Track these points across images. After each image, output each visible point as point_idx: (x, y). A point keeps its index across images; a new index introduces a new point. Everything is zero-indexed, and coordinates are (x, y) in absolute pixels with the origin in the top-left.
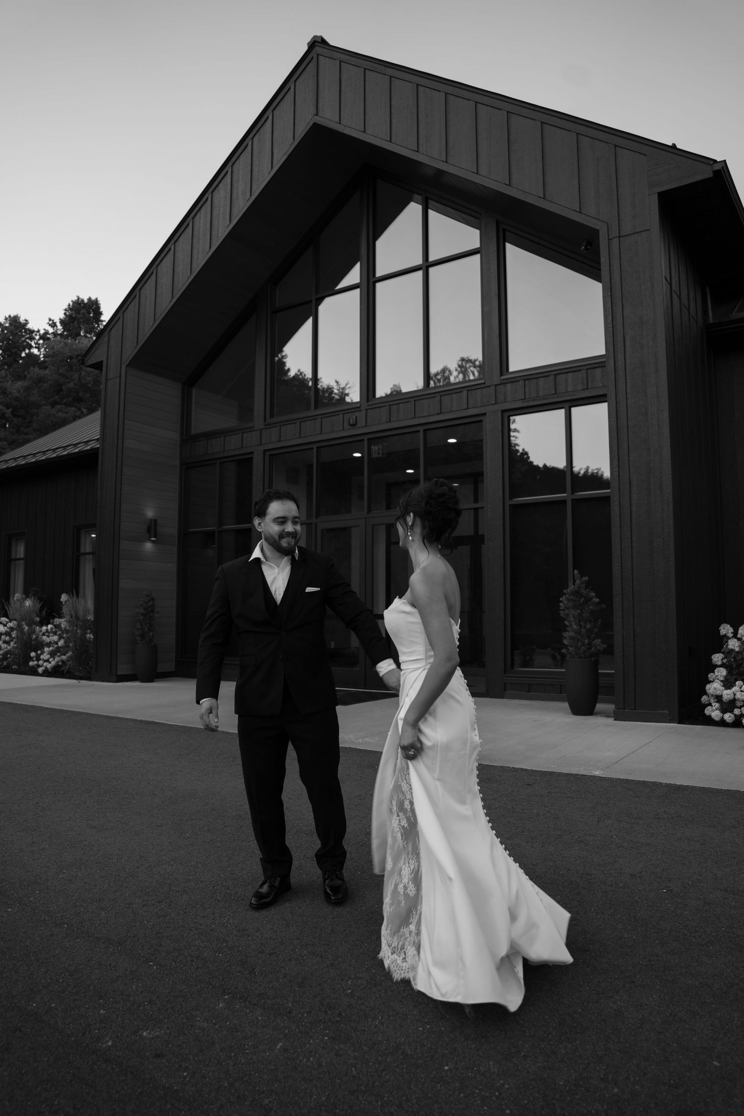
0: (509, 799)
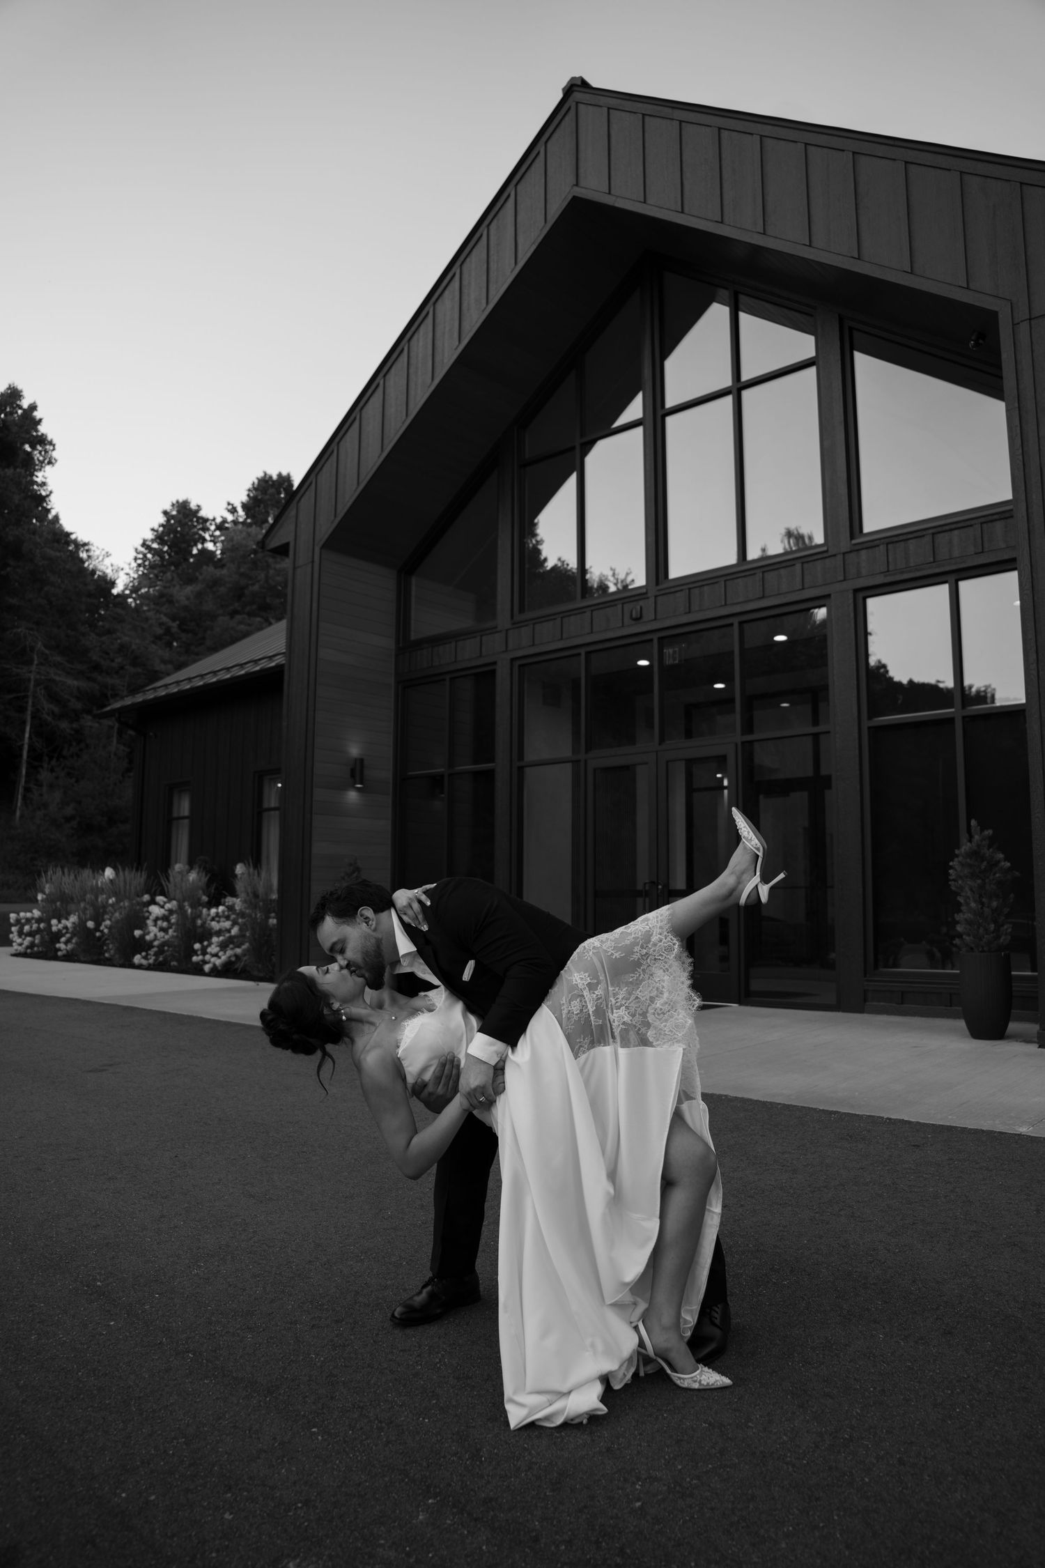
0: (887, 1168)
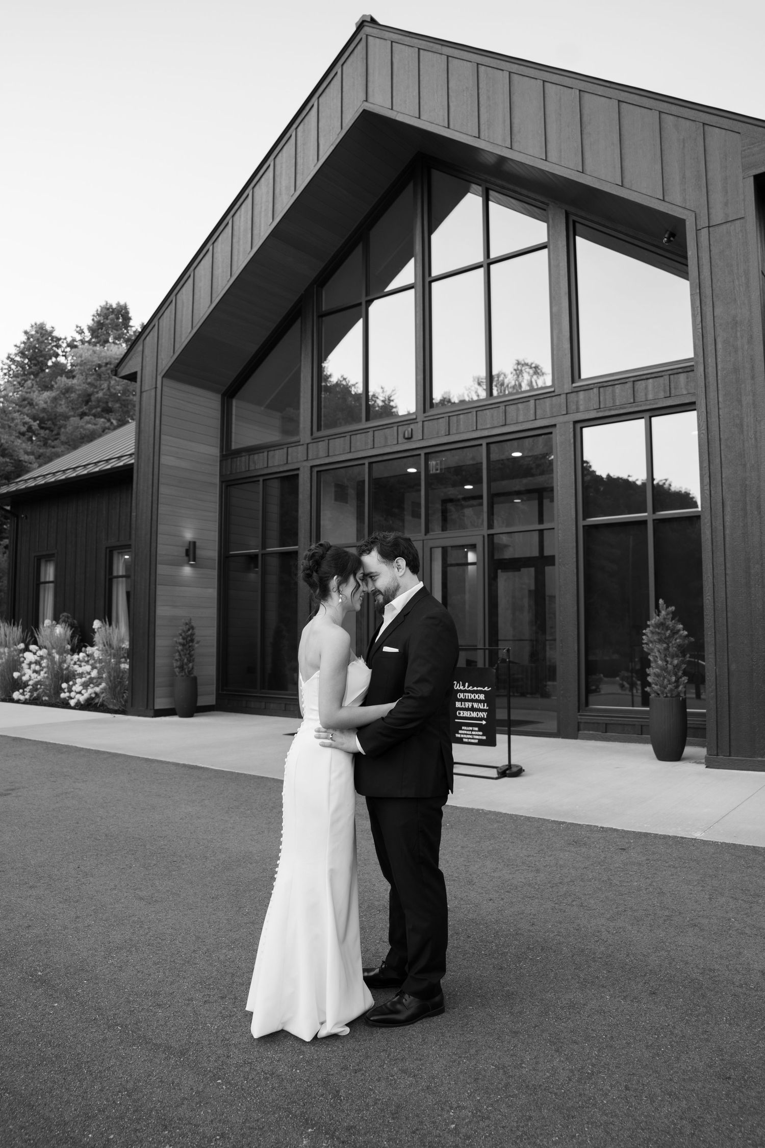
0: (603, 867)
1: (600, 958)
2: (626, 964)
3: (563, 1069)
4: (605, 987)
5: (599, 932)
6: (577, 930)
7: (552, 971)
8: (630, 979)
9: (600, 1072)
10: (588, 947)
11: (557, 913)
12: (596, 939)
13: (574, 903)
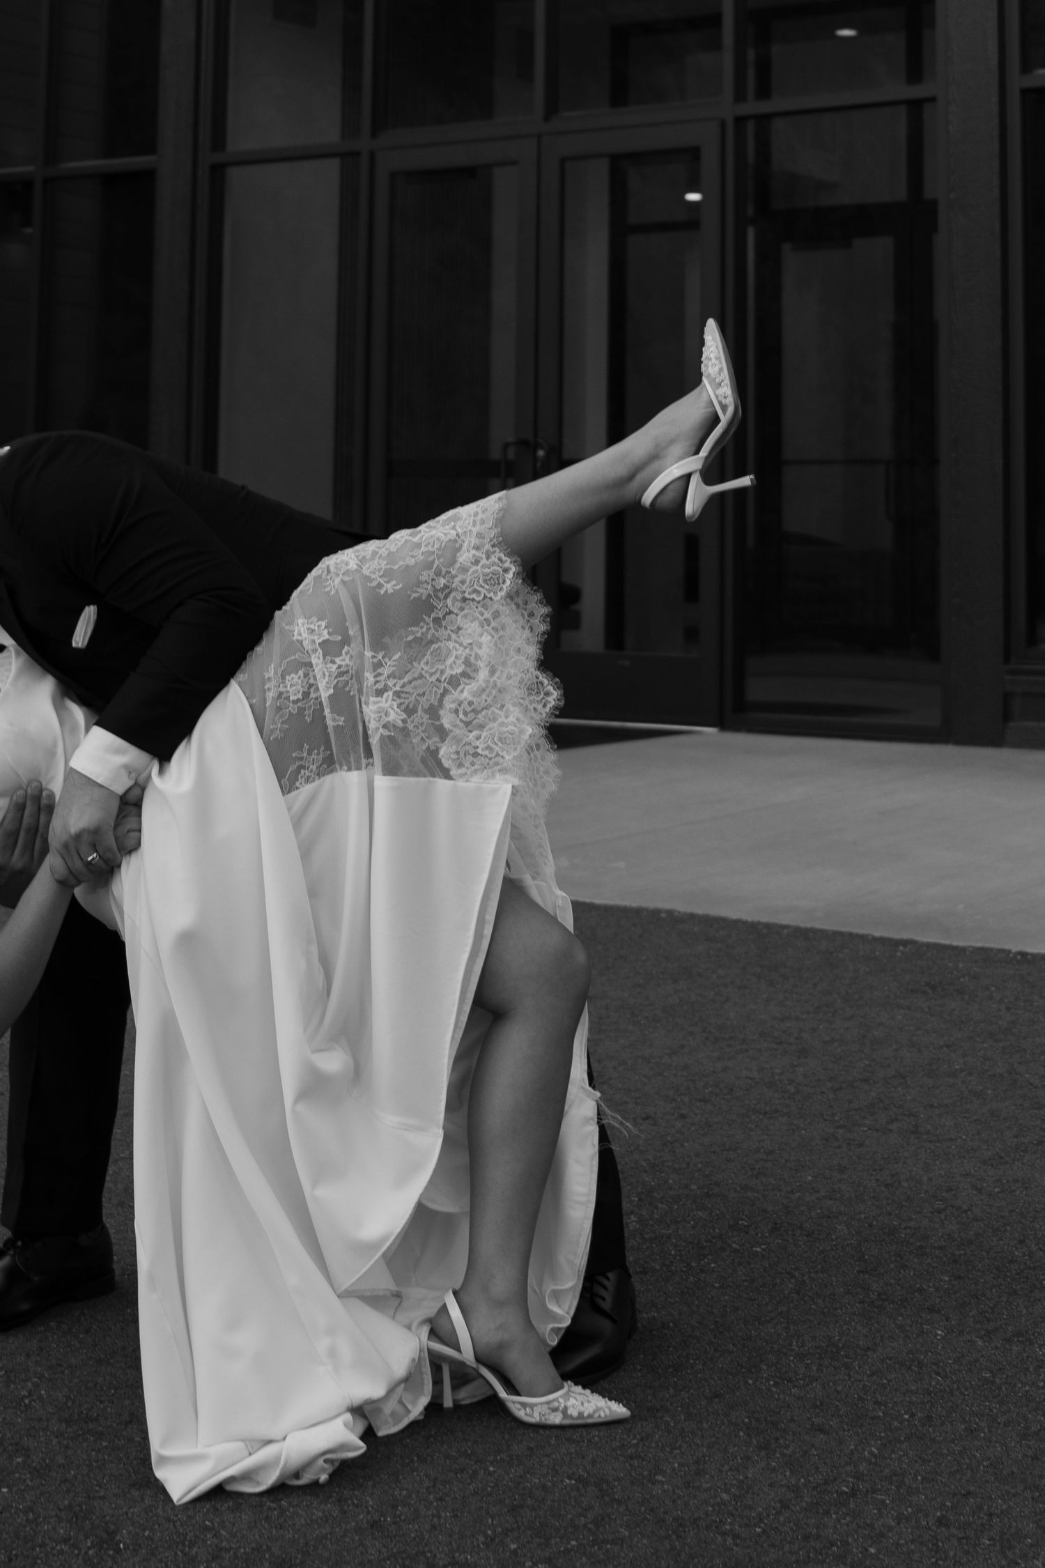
1: (940, 1248)
2: (1011, 1262)
3: (770, 1485)
4: (938, 1312)
5: (950, 1190)
6: (887, 1186)
7: (792, 1276)
8: (1015, 1292)
9: (874, 1491)
10: (912, 1224)
11: (839, 1147)
12: (939, 1205)
13: (894, 1126)
